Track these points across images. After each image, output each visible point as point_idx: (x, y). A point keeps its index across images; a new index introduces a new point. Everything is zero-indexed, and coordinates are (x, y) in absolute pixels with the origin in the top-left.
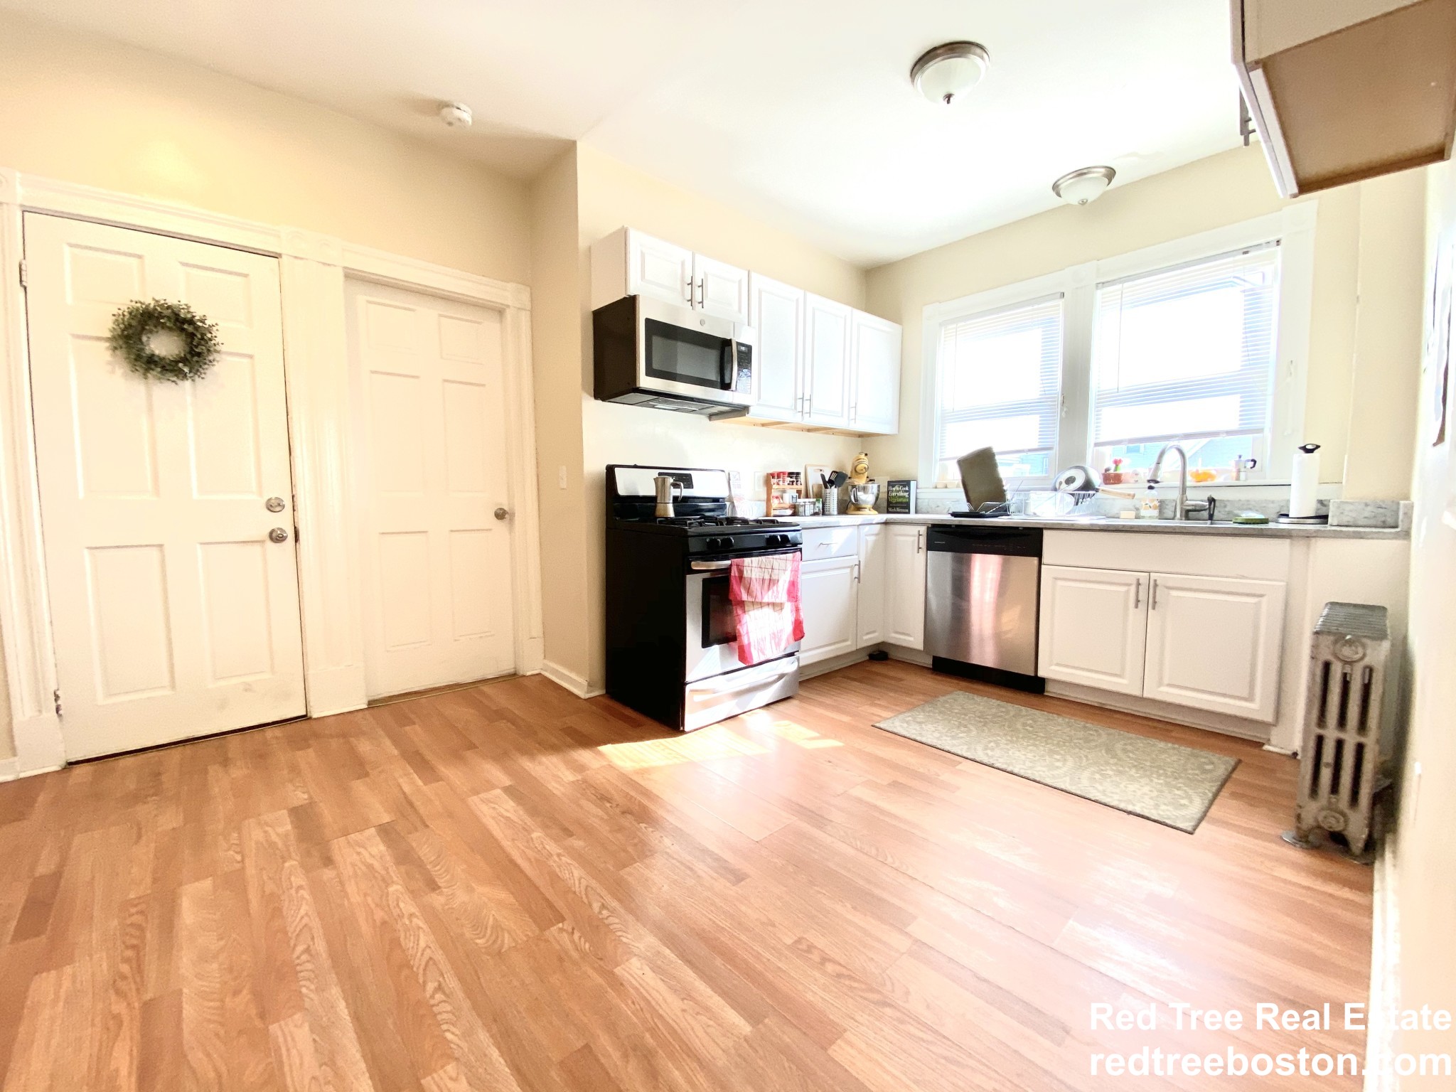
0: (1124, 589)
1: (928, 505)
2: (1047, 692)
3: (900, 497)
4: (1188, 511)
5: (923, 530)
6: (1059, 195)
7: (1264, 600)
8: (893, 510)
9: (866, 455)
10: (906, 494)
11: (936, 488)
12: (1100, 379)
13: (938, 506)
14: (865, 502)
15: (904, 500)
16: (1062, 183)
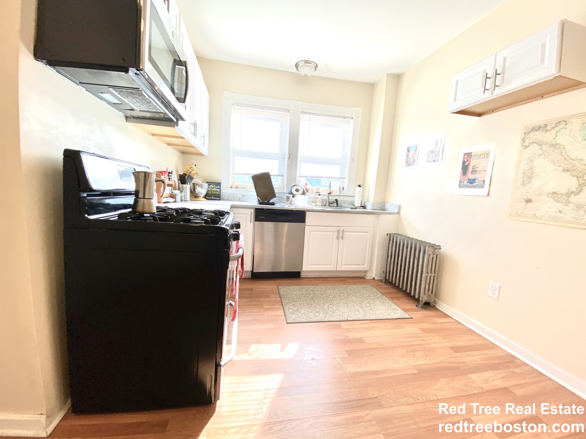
0: (332, 233)
1: (228, 196)
2: (302, 276)
3: (214, 191)
4: (330, 203)
5: (253, 211)
6: (297, 70)
7: (369, 233)
8: (209, 198)
9: (195, 165)
10: (218, 190)
11: (231, 187)
12: (302, 151)
13: (234, 197)
14: (201, 193)
15: (217, 193)
16: (300, 64)
